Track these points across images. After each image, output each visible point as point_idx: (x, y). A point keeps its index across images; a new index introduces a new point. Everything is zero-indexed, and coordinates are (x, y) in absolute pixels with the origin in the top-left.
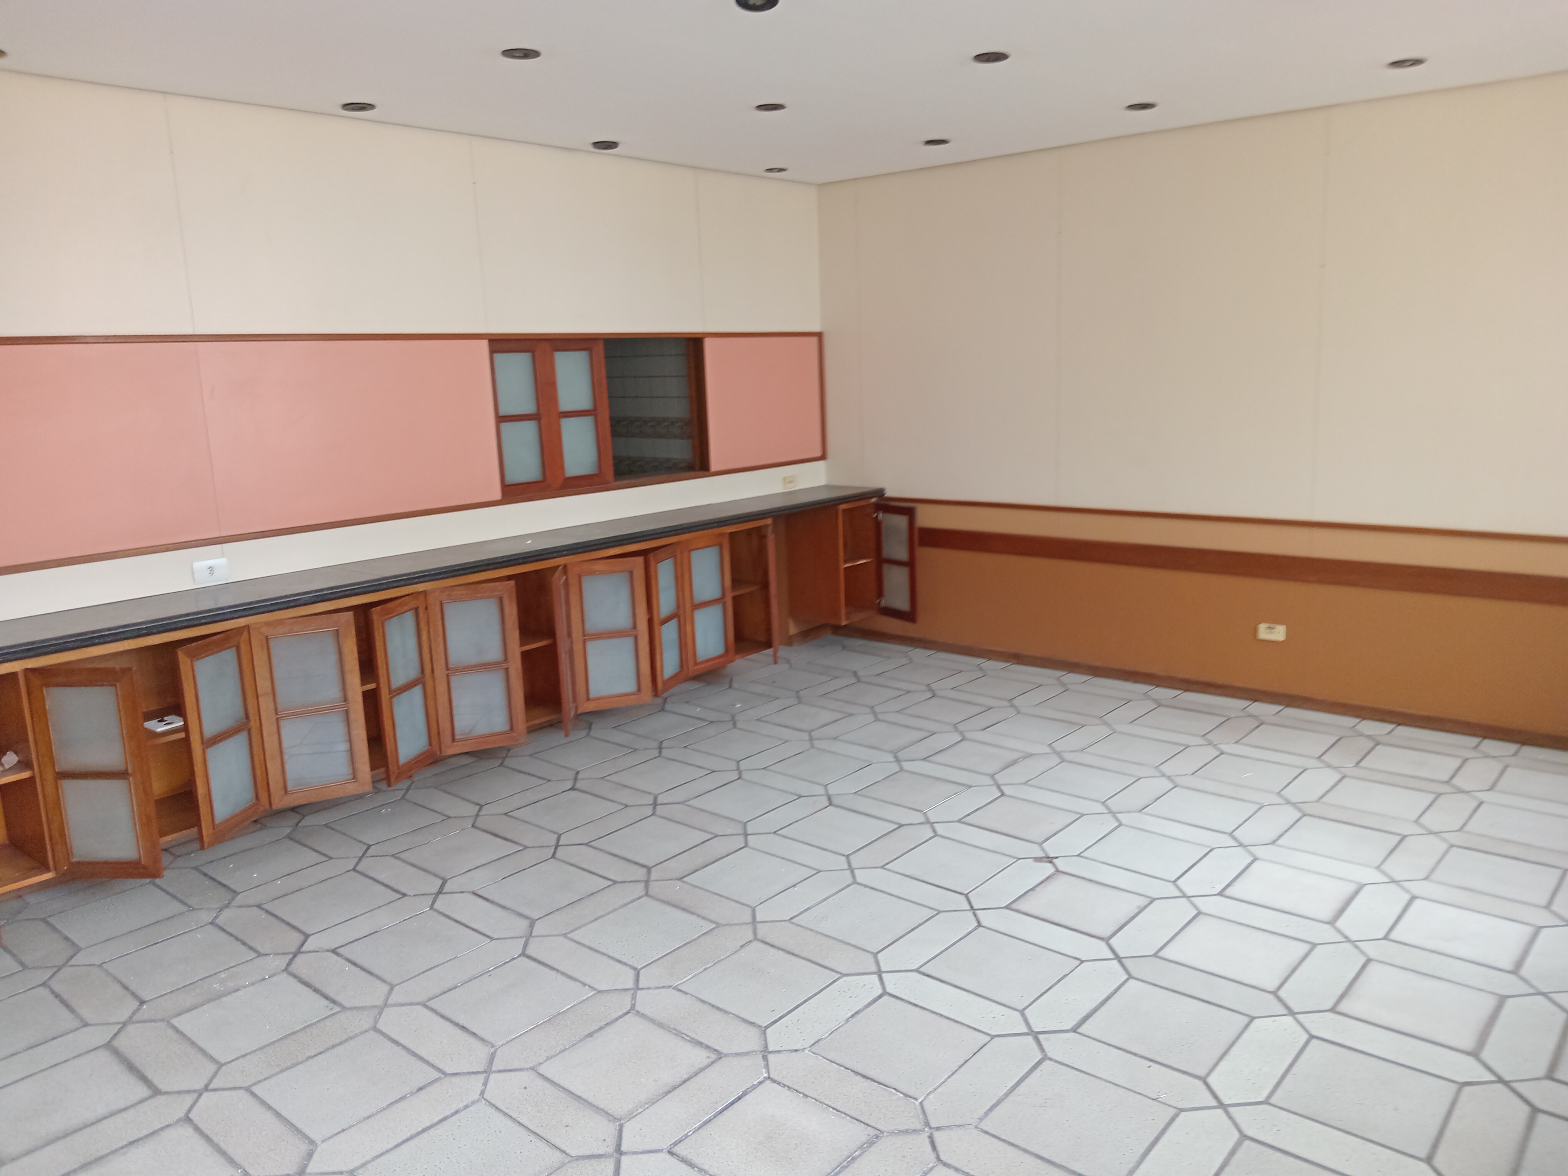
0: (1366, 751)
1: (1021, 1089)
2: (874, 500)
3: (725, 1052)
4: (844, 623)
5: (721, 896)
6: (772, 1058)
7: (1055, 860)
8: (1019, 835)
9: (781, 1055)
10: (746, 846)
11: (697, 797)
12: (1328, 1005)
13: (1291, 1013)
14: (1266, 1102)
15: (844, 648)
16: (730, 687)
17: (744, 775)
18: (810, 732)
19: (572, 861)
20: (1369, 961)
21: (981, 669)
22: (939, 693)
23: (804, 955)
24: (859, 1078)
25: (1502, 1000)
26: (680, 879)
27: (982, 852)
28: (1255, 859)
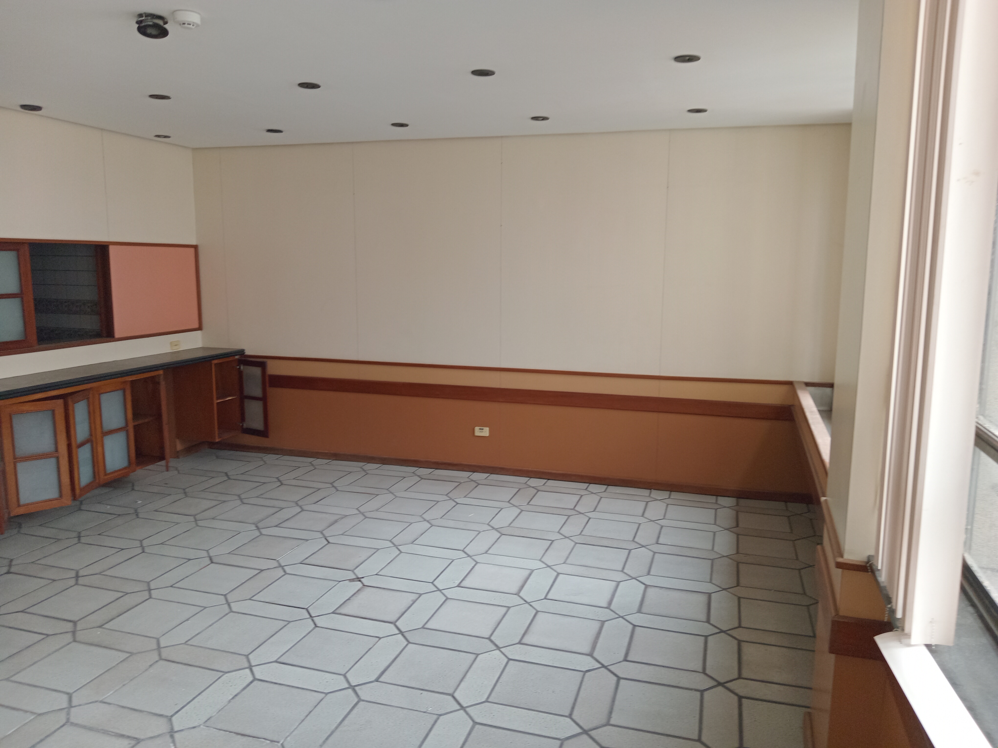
0: (532, 495)
1: (346, 722)
2: (237, 357)
3: (142, 737)
4: (217, 440)
5: (133, 634)
6: (177, 736)
7: (362, 580)
8: (338, 567)
9: (183, 733)
10: (150, 597)
11: (110, 568)
12: (517, 641)
13: (498, 648)
14: (486, 701)
15: (218, 457)
16: (133, 489)
17: (147, 550)
18: (194, 516)
19: (11, 625)
20: (537, 612)
21: (313, 465)
22: (284, 482)
23: (197, 664)
24: (239, 736)
25: (603, 623)
26: (100, 627)
27: (316, 580)
28: (477, 563)
